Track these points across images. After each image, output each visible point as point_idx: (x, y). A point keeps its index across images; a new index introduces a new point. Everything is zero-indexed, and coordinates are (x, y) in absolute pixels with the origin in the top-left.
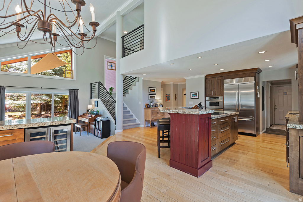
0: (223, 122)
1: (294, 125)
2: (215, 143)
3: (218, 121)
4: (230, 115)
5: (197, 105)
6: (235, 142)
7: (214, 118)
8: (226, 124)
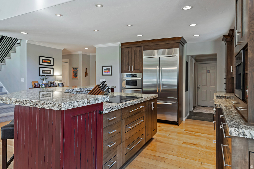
0: (132, 113)
1: (240, 131)
2: (116, 151)
3: (122, 113)
4: (144, 100)
5: (99, 86)
6: (153, 137)
7: (114, 110)
8: (137, 115)
